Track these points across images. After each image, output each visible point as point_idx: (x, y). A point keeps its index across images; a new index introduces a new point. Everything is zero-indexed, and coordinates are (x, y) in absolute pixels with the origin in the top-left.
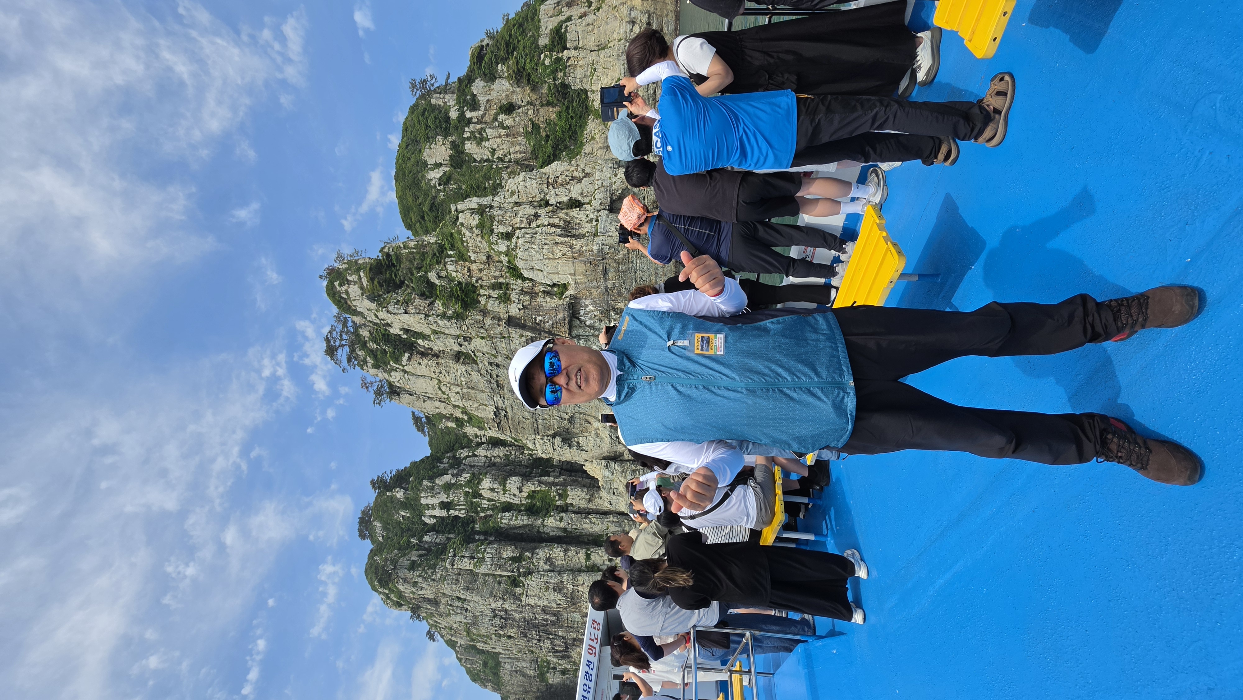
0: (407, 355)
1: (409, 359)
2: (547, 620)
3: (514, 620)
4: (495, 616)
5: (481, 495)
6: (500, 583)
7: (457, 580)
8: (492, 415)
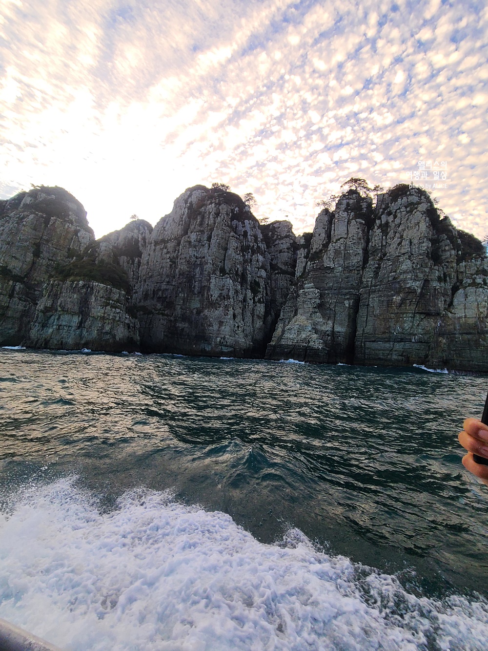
0: (364, 222)
1: (361, 223)
2: (194, 288)
3: (194, 269)
4: (197, 258)
5: (253, 254)
6: (221, 262)
7: (223, 238)
8: (325, 265)
